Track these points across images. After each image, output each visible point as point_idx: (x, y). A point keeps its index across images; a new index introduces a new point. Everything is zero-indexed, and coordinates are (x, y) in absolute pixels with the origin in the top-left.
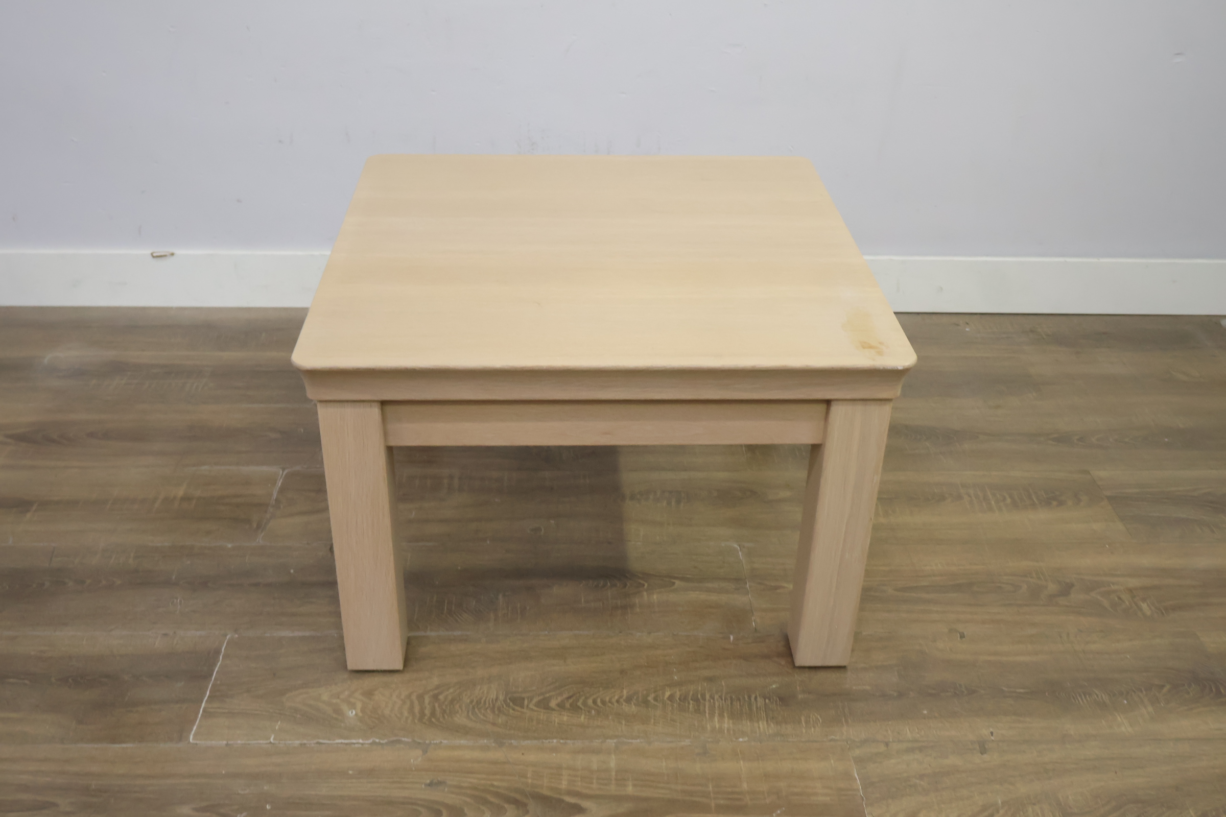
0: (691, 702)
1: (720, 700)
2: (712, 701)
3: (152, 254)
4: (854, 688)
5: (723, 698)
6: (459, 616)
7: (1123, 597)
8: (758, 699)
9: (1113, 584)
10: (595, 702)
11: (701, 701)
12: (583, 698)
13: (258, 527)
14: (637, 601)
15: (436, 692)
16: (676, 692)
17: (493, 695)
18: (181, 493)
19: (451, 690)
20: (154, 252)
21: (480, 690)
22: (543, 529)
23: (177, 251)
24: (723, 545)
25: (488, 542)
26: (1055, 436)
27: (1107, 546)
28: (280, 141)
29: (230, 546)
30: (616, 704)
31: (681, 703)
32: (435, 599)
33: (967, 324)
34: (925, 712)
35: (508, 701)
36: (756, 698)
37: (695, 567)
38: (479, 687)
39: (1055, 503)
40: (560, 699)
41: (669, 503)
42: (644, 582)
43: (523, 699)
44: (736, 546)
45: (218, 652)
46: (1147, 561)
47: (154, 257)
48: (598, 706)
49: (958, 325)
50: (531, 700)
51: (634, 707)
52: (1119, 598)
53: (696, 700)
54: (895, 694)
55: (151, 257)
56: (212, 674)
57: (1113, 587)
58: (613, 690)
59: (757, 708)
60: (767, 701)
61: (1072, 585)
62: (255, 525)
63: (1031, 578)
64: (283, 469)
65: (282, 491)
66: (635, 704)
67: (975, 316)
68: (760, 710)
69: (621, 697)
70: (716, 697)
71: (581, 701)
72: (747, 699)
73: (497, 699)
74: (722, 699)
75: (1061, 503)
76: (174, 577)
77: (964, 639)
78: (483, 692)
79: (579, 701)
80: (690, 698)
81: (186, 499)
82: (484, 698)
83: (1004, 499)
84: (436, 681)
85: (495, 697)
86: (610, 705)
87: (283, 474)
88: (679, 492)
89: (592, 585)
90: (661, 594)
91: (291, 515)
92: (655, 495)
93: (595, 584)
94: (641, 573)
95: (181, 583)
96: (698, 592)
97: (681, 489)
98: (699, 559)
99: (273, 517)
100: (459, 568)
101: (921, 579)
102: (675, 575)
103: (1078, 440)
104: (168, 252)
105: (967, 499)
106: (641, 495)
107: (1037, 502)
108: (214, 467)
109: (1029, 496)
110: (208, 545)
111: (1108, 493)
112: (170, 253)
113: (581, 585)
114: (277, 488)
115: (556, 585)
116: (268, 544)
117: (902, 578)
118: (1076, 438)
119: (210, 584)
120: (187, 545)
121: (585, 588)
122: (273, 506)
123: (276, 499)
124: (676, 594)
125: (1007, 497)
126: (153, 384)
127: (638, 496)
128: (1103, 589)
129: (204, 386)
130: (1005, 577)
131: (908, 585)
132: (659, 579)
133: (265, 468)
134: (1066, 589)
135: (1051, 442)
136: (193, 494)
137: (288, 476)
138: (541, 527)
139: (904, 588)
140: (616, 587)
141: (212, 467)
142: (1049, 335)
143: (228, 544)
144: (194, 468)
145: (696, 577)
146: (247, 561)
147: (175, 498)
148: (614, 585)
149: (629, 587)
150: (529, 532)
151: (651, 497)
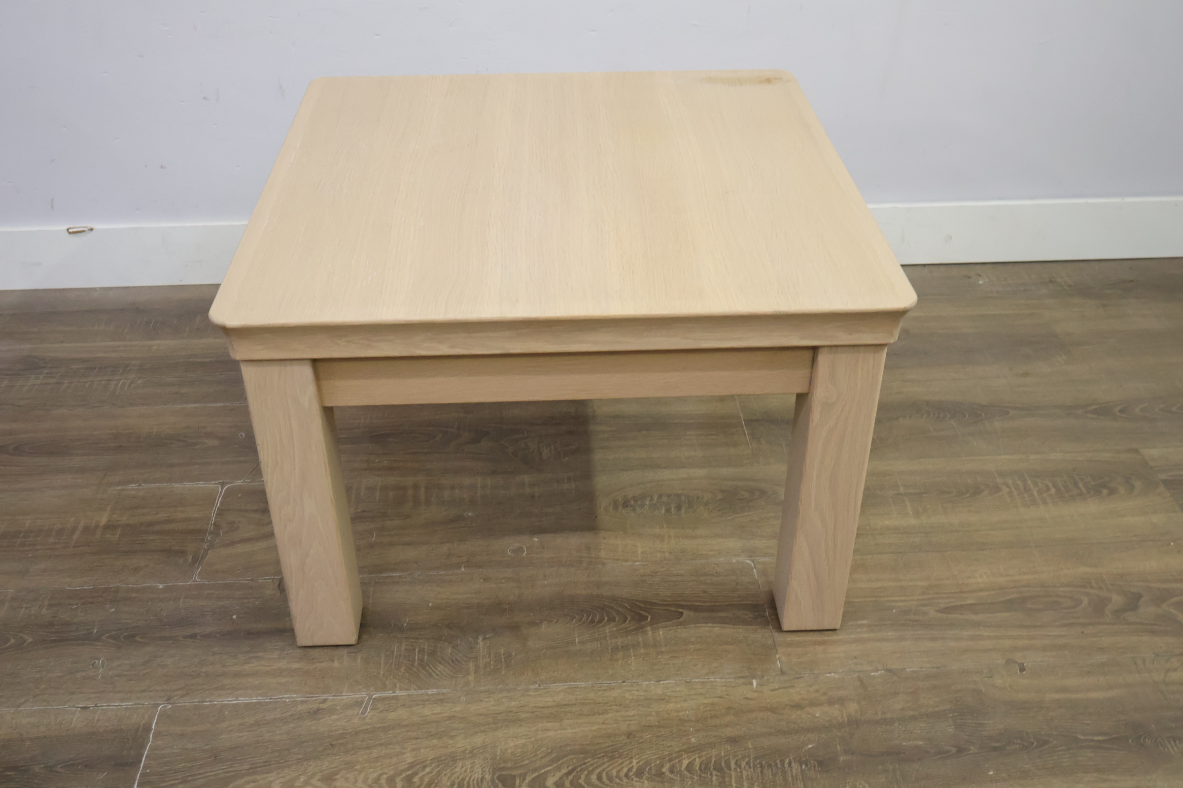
0: (715, 773)
1: (747, 767)
2: (738, 770)
3: (68, 230)
4: (904, 744)
5: (752, 765)
6: (432, 666)
8: (793, 765)
10: (599, 778)
11: (727, 771)
12: (586, 773)
13: (196, 560)
14: (641, 640)
15: (409, 773)
16: (695, 759)
17: (477, 776)
18: (104, 520)
19: (428, 770)
20: (69, 228)
21: (462, 767)
22: (525, 549)
23: (97, 226)
24: (734, 561)
25: (463, 569)
26: (1094, 407)
27: (1172, 544)
28: (204, 98)
29: (161, 586)
30: (625, 780)
31: (703, 775)
32: (403, 647)
33: (980, 276)
34: (991, 773)
35: (497, 781)
36: (790, 763)
37: (705, 592)
38: (460, 764)
39: (1105, 492)
40: (558, 775)
41: (668, 511)
42: (647, 614)
43: (514, 777)
44: (749, 562)
45: (148, 729)
47: (70, 233)
48: (604, 783)
49: (970, 278)
50: (524, 779)
51: (646, 782)
53: (719, 769)
54: (954, 750)
55: (67, 233)
56: (141, 761)
58: (620, 761)
59: (792, 776)
60: (804, 767)
61: (1140, 596)
62: (190, 560)
63: (1092, 587)
64: (223, 484)
65: (220, 513)
66: (648, 779)
67: (987, 266)
68: (797, 779)
69: (630, 770)
70: (743, 764)
71: (583, 777)
72: (779, 765)
73: (483, 778)
74: (750, 768)
75: (1112, 492)
76: (95, 631)
77: (1024, 673)
78: (466, 771)
79: (580, 778)
80: (712, 767)
81: (110, 527)
82: (467, 779)
83: (1048, 489)
84: (409, 758)
85: (480, 776)
86: (617, 780)
87: (221, 492)
88: (679, 495)
89: (587, 620)
90: (668, 629)
91: (233, 543)
92: (651, 500)
93: (590, 618)
94: (643, 602)
95: (103, 637)
96: (710, 625)
97: (680, 492)
98: (709, 581)
99: (211, 546)
100: (430, 604)
101: (966, 595)
102: (682, 603)
103: (1120, 411)
104: (86, 227)
105: (1005, 490)
106: (636, 501)
107: (1085, 491)
108: (143, 485)
109: (1076, 484)
110: (135, 586)
111: (1163, 476)
112: (89, 228)
113: (574, 621)
114: (215, 509)
115: (545, 622)
116: (206, 583)
117: (944, 596)
118: (1118, 409)
119: (138, 638)
120: (111, 588)
121: (579, 625)
122: (211, 533)
123: (214, 523)
124: (685, 628)
125: (1051, 485)
126: (73, 382)
127: (632, 502)
128: (1175, 599)
129: (131, 383)
130: (1061, 589)
131: (952, 604)
132: (663, 610)
133: (201, 485)
134: (1133, 602)
135: (1090, 415)
136: (118, 521)
137: (228, 493)
138: (524, 547)
139: (947, 608)
140: (615, 621)
141: (140, 485)
142: (1070, 286)
143: (158, 584)
144: (119, 488)
145: (707, 604)
146: (181, 605)
147: (97, 526)
148: (611, 620)
149: (630, 621)
150: (509, 553)
151: (647, 503)
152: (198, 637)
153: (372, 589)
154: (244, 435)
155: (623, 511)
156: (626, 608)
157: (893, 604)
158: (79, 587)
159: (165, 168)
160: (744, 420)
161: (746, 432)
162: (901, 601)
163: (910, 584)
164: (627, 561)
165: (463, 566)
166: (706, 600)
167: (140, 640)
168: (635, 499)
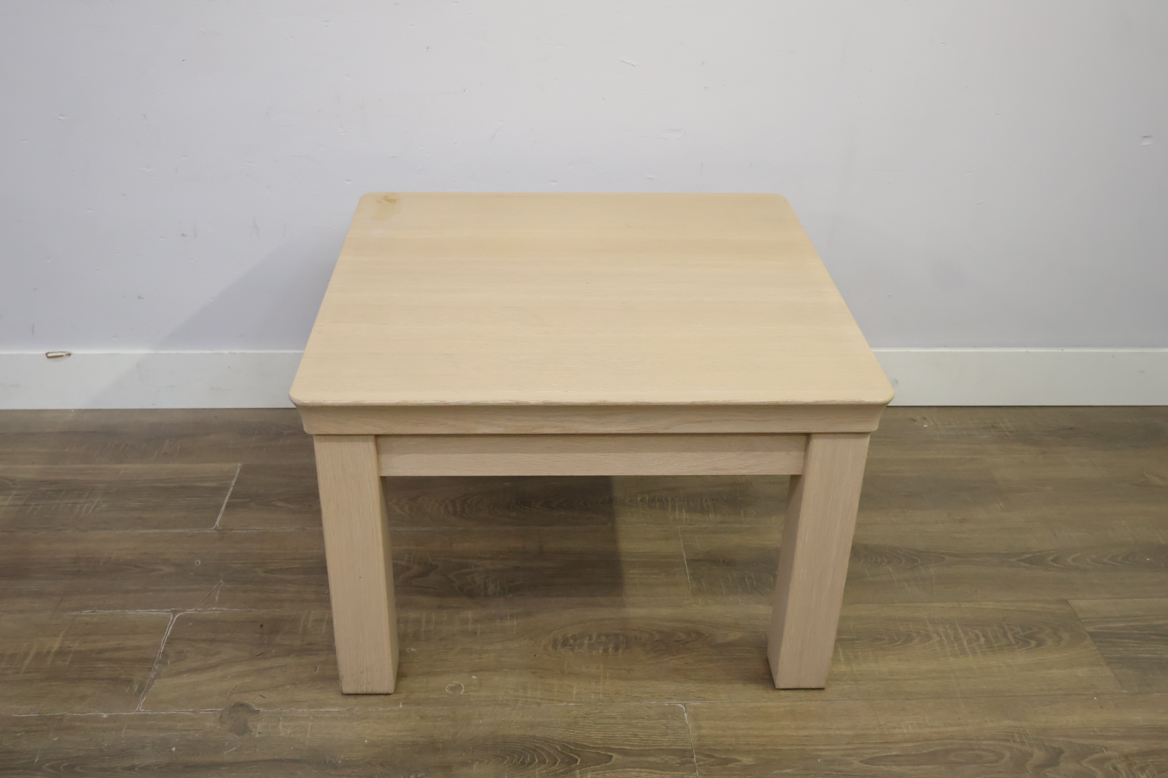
3: (47, 354)
7: (1119, 766)
9: (1106, 748)
13: (140, 690)
18: (56, 645)
20: (48, 353)
22: (463, 687)
23: (75, 351)
24: (666, 705)
25: (401, 706)
26: (1028, 556)
27: (1095, 698)
28: (183, 235)
29: (105, 716)
33: (925, 419)
37: (636, 735)
39: (1033, 643)
41: (606, 651)
42: (577, 757)
44: (681, 705)
46: (1139, 717)
47: (49, 357)
49: (915, 421)
52: (1115, 768)
55: (46, 358)
57: (1107, 753)
61: (1061, 752)
62: (136, 687)
63: (1014, 742)
64: (175, 613)
65: (170, 641)
67: (933, 410)
75: (1040, 643)
76: (36, 760)
81: (61, 653)
83: (978, 639)
87: (173, 620)
88: (617, 635)
89: (518, 762)
90: (597, 772)
91: (179, 673)
92: (590, 640)
93: (521, 760)
94: (576, 745)
95: (44, 767)
96: (638, 769)
97: (619, 631)
98: (640, 724)
99: (158, 676)
100: (366, 741)
101: (890, 746)
102: (612, 746)
103: (1052, 561)
104: (65, 352)
105: (936, 638)
106: (575, 640)
107: (1013, 642)
108: (97, 611)
109: (1005, 635)
110: (80, 715)
111: (1090, 629)
112: (67, 353)
113: (505, 762)
114: (165, 638)
115: (477, 763)
116: (150, 713)
117: (869, 746)
118: (1051, 558)
119: (77, 769)
120: (57, 716)
121: (510, 767)
122: (160, 662)
123: (163, 652)
124: (613, 773)
125: (980, 634)
126: (39, 505)
127: (571, 641)
128: (1096, 756)
129: (96, 507)
130: (984, 742)
131: (876, 755)
132: (593, 752)
133: (154, 612)
134: (1054, 758)
135: (1023, 564)
136: (69, 647)
137: (181, 622)
138: (462, 685)
139: (871, 759)
140: (546, 763)
141: (94, 612)
142: (1012, 432)
143: (103, 714)
144: (74, 613)
145: (636, 748)
146: (123, 735)
147: (48, 652)
148: (542, 762)
149: (559, 763)
150: (447, 691)
151: (586, 642)
152: (136, 769)
153: (310, 724)
154: (200, 563)
155: (562, 650)
156: (557, 749)
157: (819, 753)
158: (24, 714)
159: (142, 298)
160: (686, 560)
161: (688, 572)
162: (827, 750)
163: (837, 732)
164: (561, 701)
165: (401, 703)
166: (635, 744)
167: (79, 770)
168: (574, 638)
